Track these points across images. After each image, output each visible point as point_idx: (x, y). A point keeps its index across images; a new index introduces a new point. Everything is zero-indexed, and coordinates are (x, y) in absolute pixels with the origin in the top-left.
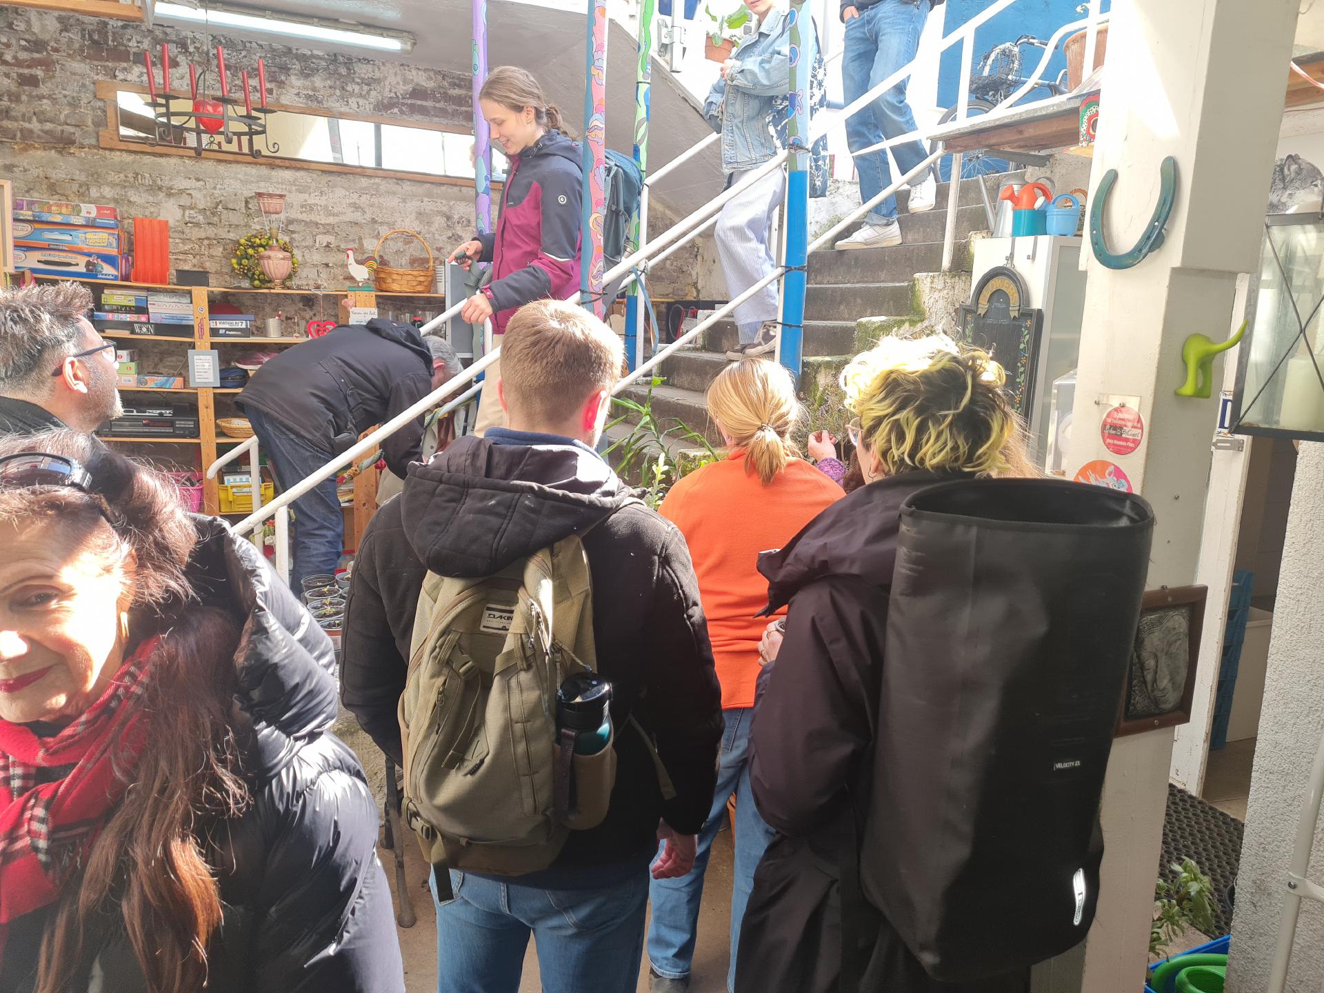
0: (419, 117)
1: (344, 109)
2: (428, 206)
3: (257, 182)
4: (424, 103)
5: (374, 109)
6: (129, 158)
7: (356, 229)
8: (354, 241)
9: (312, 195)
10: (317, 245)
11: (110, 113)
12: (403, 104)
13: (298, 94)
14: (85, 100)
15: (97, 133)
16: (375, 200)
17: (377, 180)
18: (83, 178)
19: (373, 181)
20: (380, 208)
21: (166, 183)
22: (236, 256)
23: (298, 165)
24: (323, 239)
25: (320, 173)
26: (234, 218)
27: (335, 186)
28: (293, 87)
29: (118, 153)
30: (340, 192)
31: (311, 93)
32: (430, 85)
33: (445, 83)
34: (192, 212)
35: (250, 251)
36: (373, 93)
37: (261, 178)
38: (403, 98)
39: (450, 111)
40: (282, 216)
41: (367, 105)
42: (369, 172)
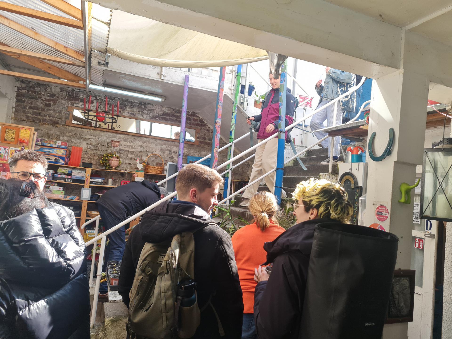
0: (165, 121)
1: (142, 118)
2: (164, 147)
3: (112, 138)
5: (151, 118)
7: (141, 153)
8: (139, 157)
9: (128, 142)
10: (128, 158)
11: (71, 115)
12: (160, 117)
14: (64, 112)
15: (66, 121)
16: (148, 145)
18: (59, 134)
19: (148, 139)
20: (149, 147)
21: (84, 136)
22: (102, 160)
23: (126, 133)
24: (130, 156)
25: (132, 136)
26: (103, 148)
27: (136, 140)
28: (127, 111)
29: (71, 127)
30: (137, 142)
31: (132, 112)
32: (169, 112)
34: (90, 145)
35: (107, 158)
36: (151, 113)
37: (113, 137)
38: (160, 115)
39: (174, 119)
40: (118, 148)
41: (149, 117)
42: (147, 136)
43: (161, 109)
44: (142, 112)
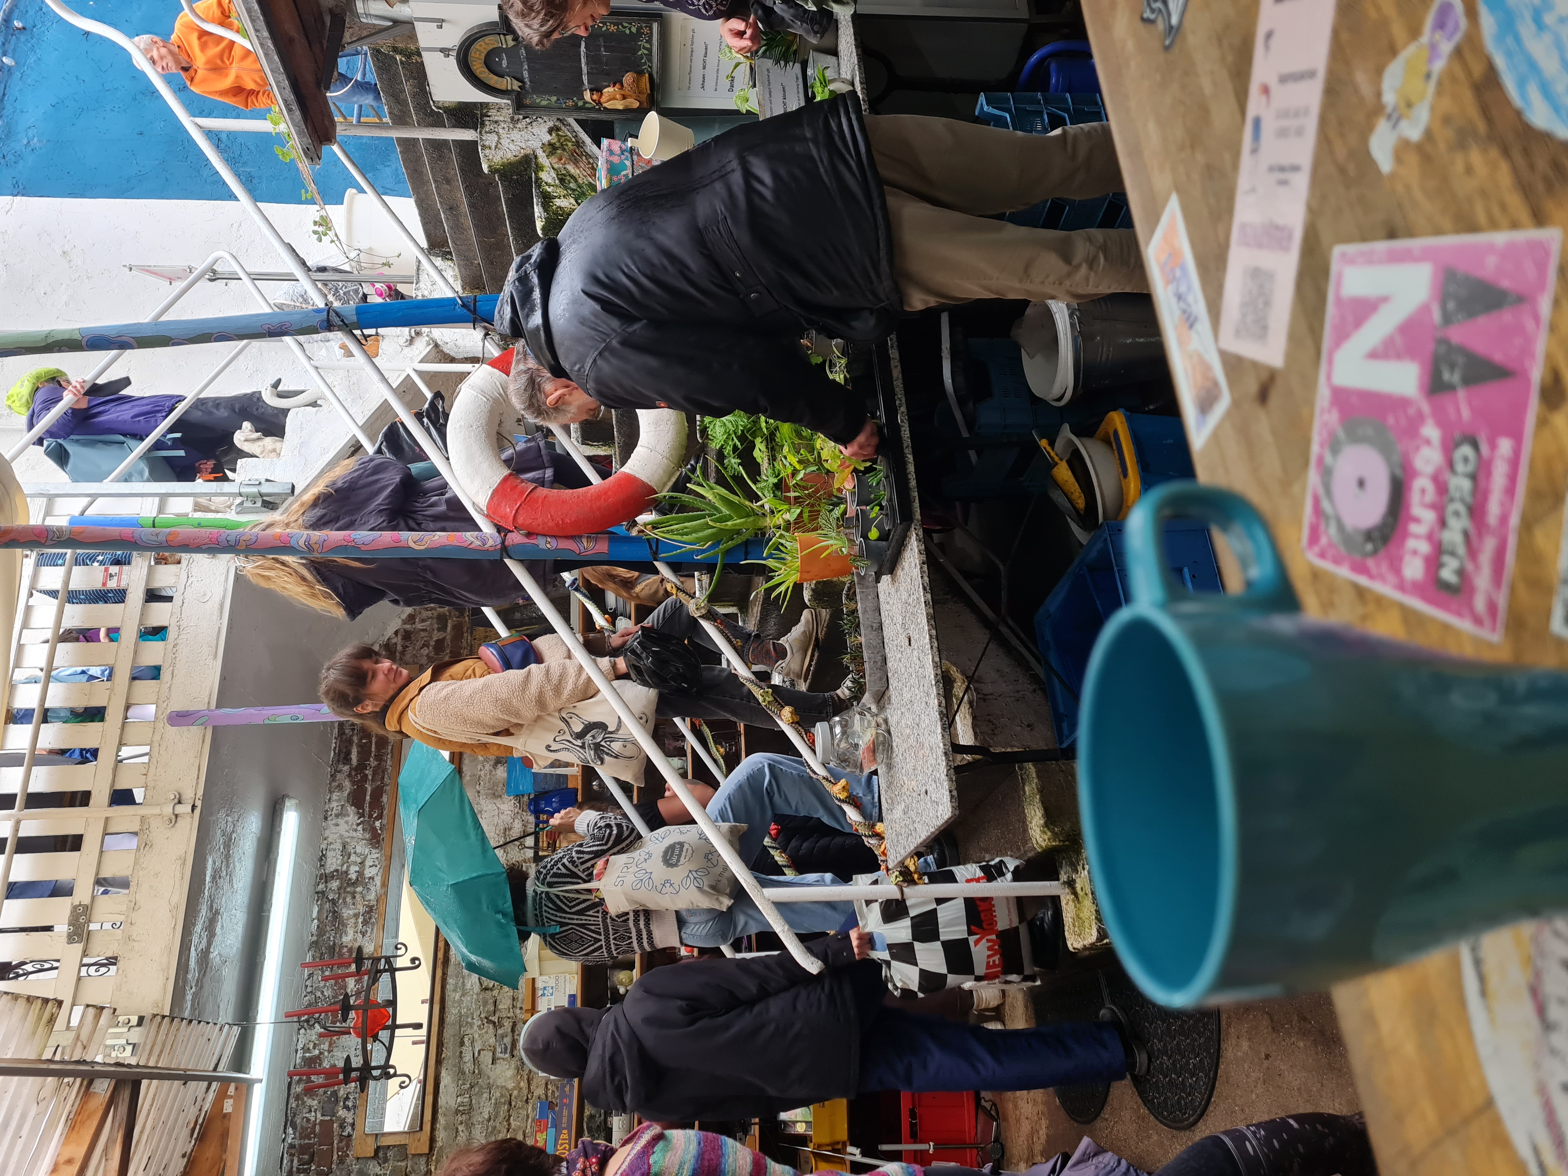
0: (385, 799)
1: (378, 881)
3: (463, 978)
4: (369, 793)
5: (376, 848)
6: (442, 1121)
11: (391, 1142)
12: (370, 816)
13: (363, 934)
15: (414, 1156)
21: (466, 1079)
28: (356, 940)
29: (437, 1133)
31: (360, 920)
32: (347, 784)
33: (346, 768)
34: (498, 1050)
36: (359, 850)
38: (364, 817)
39: (376, 763)
41: (373, 856)
43: (337, 816)
44: (355, 883)
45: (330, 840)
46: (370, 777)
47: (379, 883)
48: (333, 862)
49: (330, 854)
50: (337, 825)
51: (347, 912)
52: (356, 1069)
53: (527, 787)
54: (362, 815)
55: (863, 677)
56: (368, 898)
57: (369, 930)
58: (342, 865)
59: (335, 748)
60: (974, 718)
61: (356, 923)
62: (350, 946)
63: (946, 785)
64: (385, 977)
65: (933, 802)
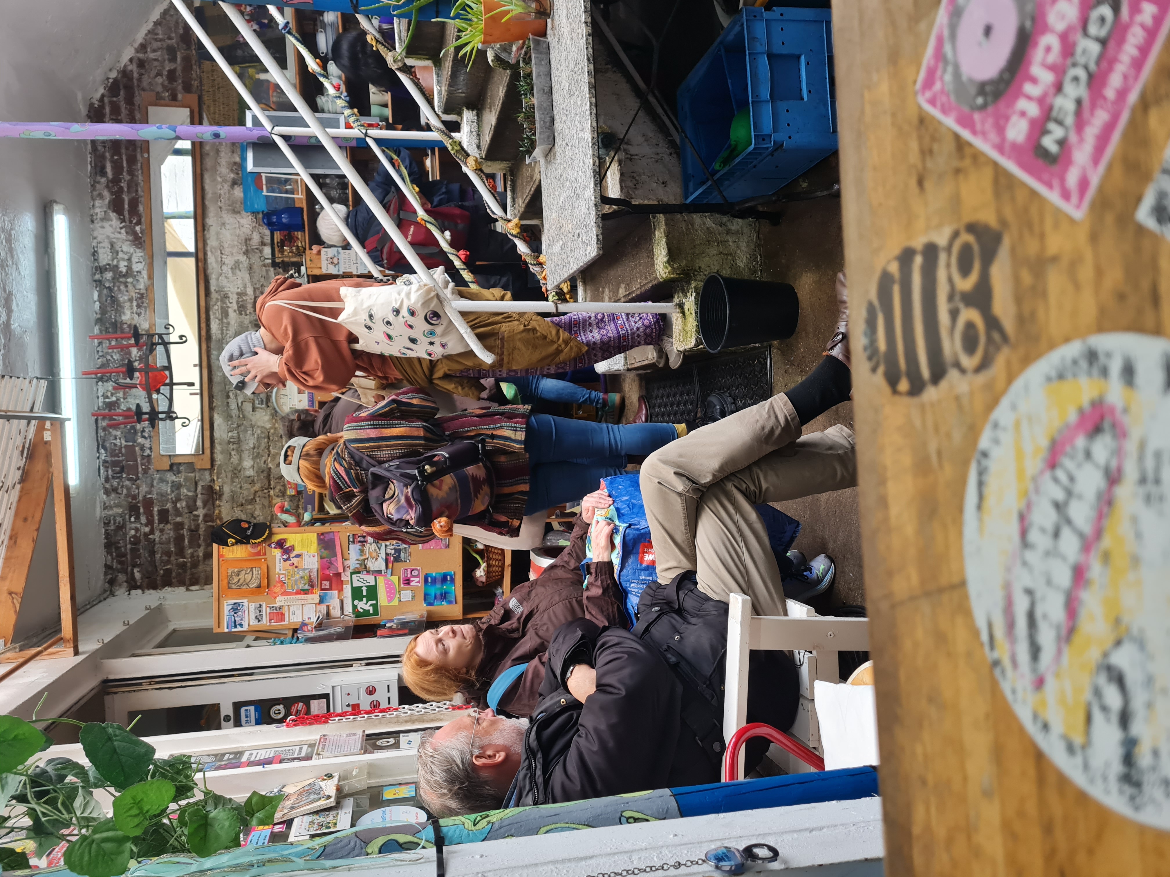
0: (141, 208)
1: (145, 274)
4: (126, 202)
6: (218, 448)
9: (229, 305)
12: (131, 222)
13: (139, 315)
15: (200, 470)
16: (227, 251)
17: (208, 249)
19: (209, 253)
20: (232, 246)
23: (203, 316)
28: (133, 319)
29: (215, 455)
31: (135, 304)
32: (106, 194)
33: (103, 180)
36: (125, 248)
39: (129, 178)
41: (138, 255)
43: (102, 220)
44: (126, 275)
45: (99, 239)
46: (126, 189)
47: (146, 277)
48: (105, 258)
49: (100, 251)
50: (103, 227)
51: (123, 298)
52: (146, 413)
53: (261, 206)
54: (123, 221)
55: (534, 134)
56: (138, 287)
57: (143, 312)
58: (113, 260)
59: (91, 162)
60: (622, 174)
61: (131, 307)
62: (129, 323)
63: (594, 230)
64: (160, 349)
65: (583, 243)
